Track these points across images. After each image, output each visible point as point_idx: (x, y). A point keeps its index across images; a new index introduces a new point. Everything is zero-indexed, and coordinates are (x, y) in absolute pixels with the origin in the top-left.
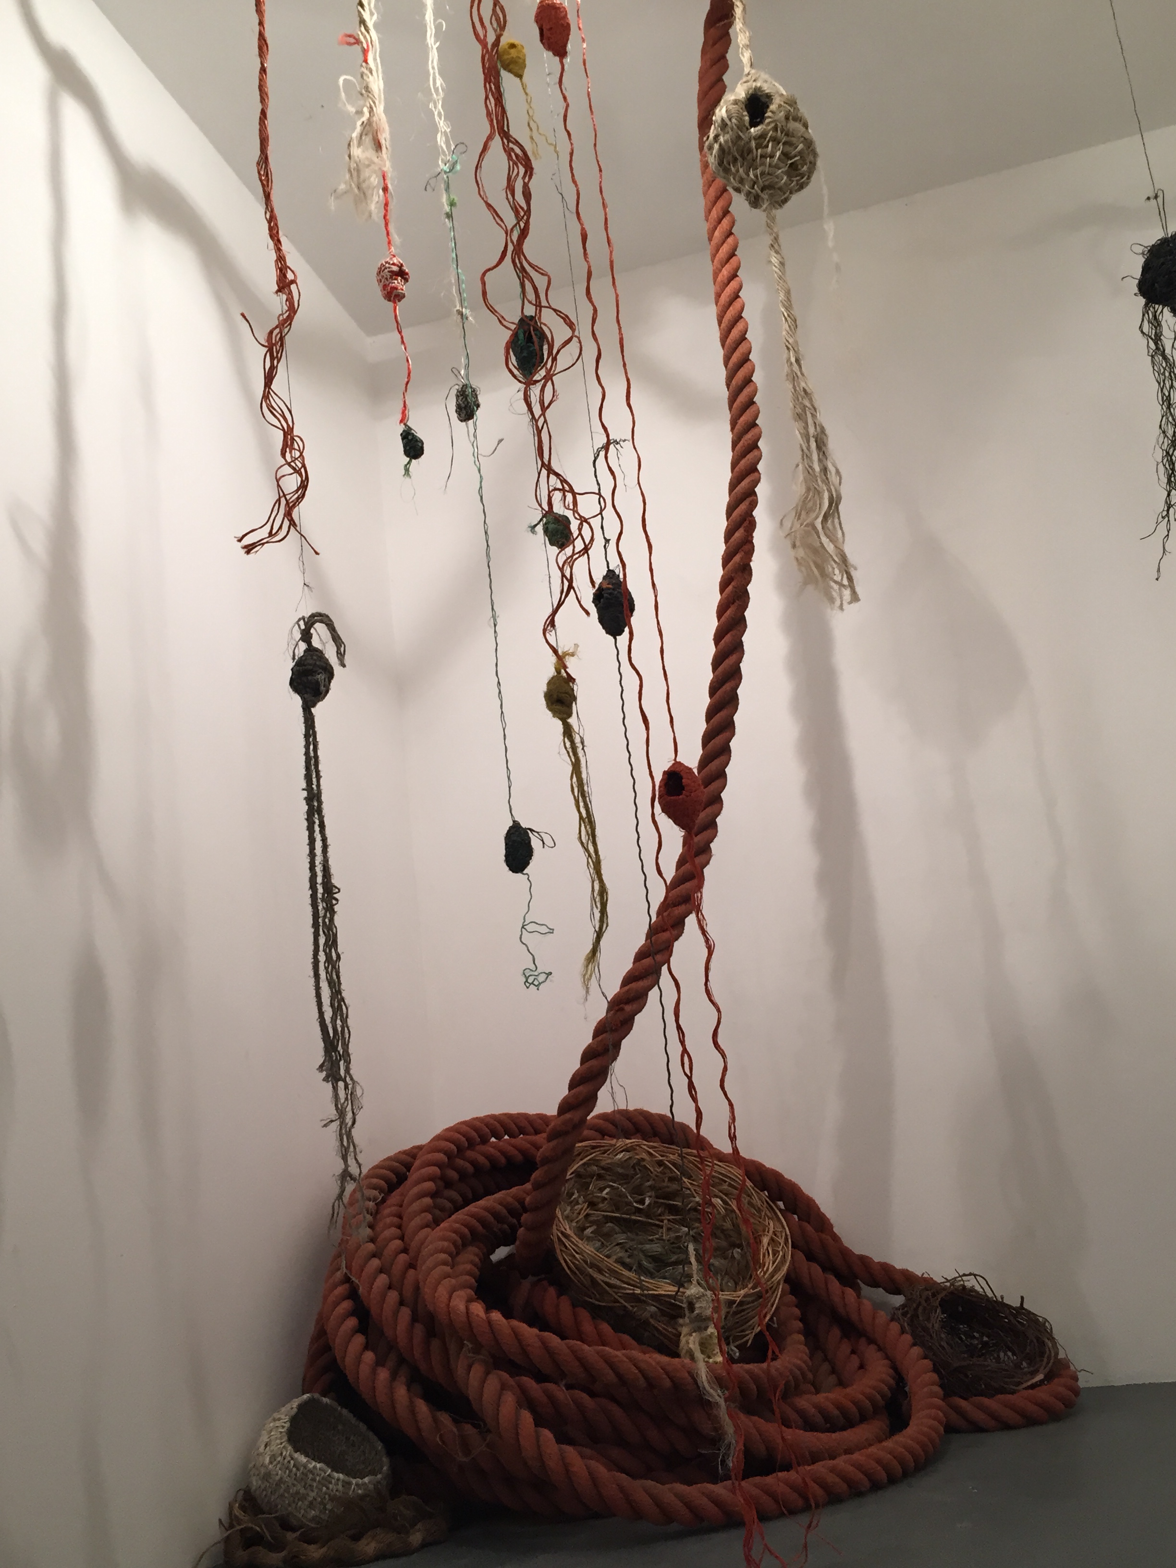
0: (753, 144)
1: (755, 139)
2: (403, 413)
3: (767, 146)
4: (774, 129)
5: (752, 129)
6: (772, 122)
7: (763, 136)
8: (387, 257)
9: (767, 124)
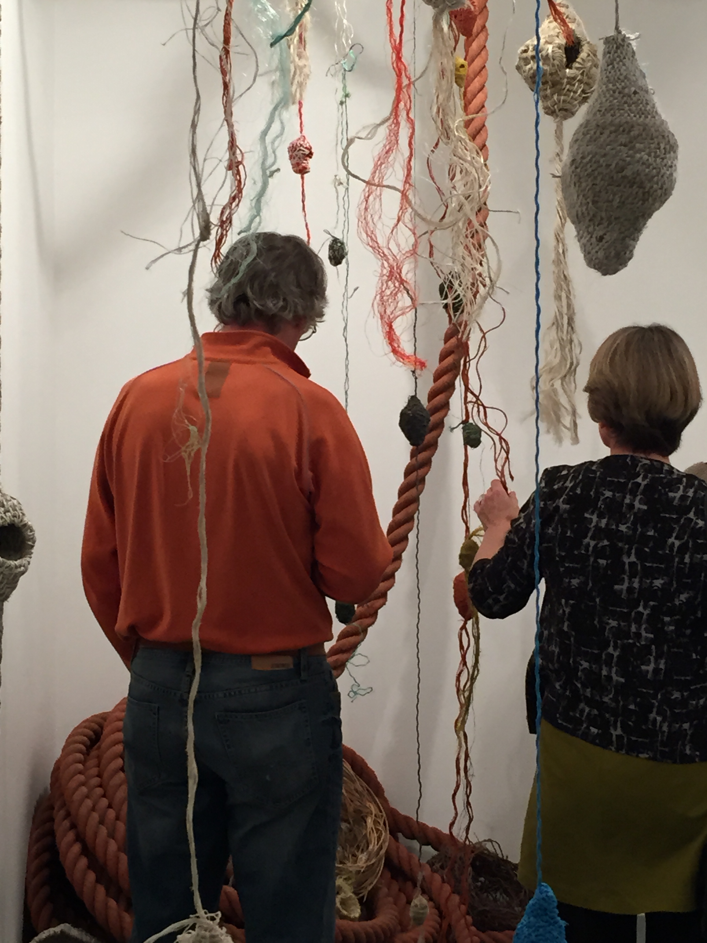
0: (565, 80)
1: (568, 78)
3: (574, 85)
4: (582, 74)
5: (567, 70)
6: (581, 68)
7: (574, 78)
8: (299, 135)
9: (577, 69)
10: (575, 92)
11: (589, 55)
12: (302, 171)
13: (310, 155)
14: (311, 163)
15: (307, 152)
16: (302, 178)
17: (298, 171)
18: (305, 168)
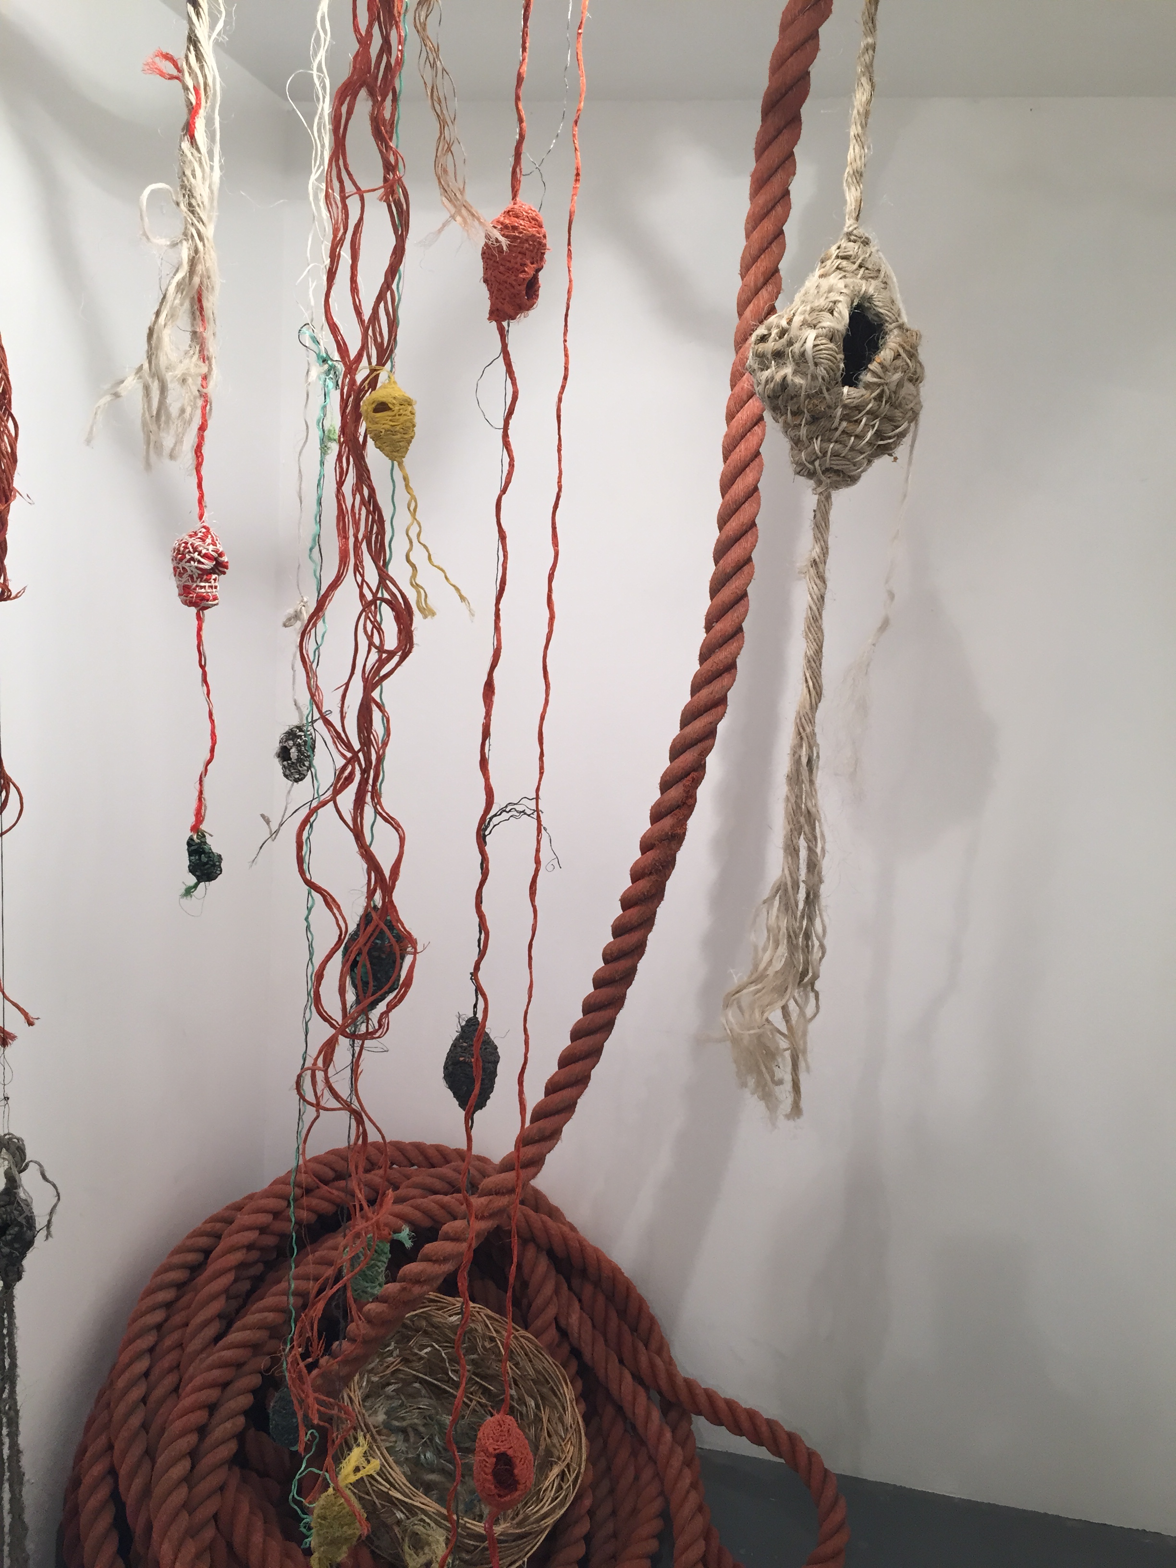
0: (839, 411)
1: (846, 406)
3: (858, 422)
4: (879, 398)
5: (846, 389)
6: (879, 385)
7: (858, 408)
9: (868, 386)
10: (859, 437)
11: (897, 356)
12: (198, 602)
13: (220, 567)
14: (221, 586)
15: (208, 565)
16: (202, 619)
17: (190, 604)
18: (204, 598)
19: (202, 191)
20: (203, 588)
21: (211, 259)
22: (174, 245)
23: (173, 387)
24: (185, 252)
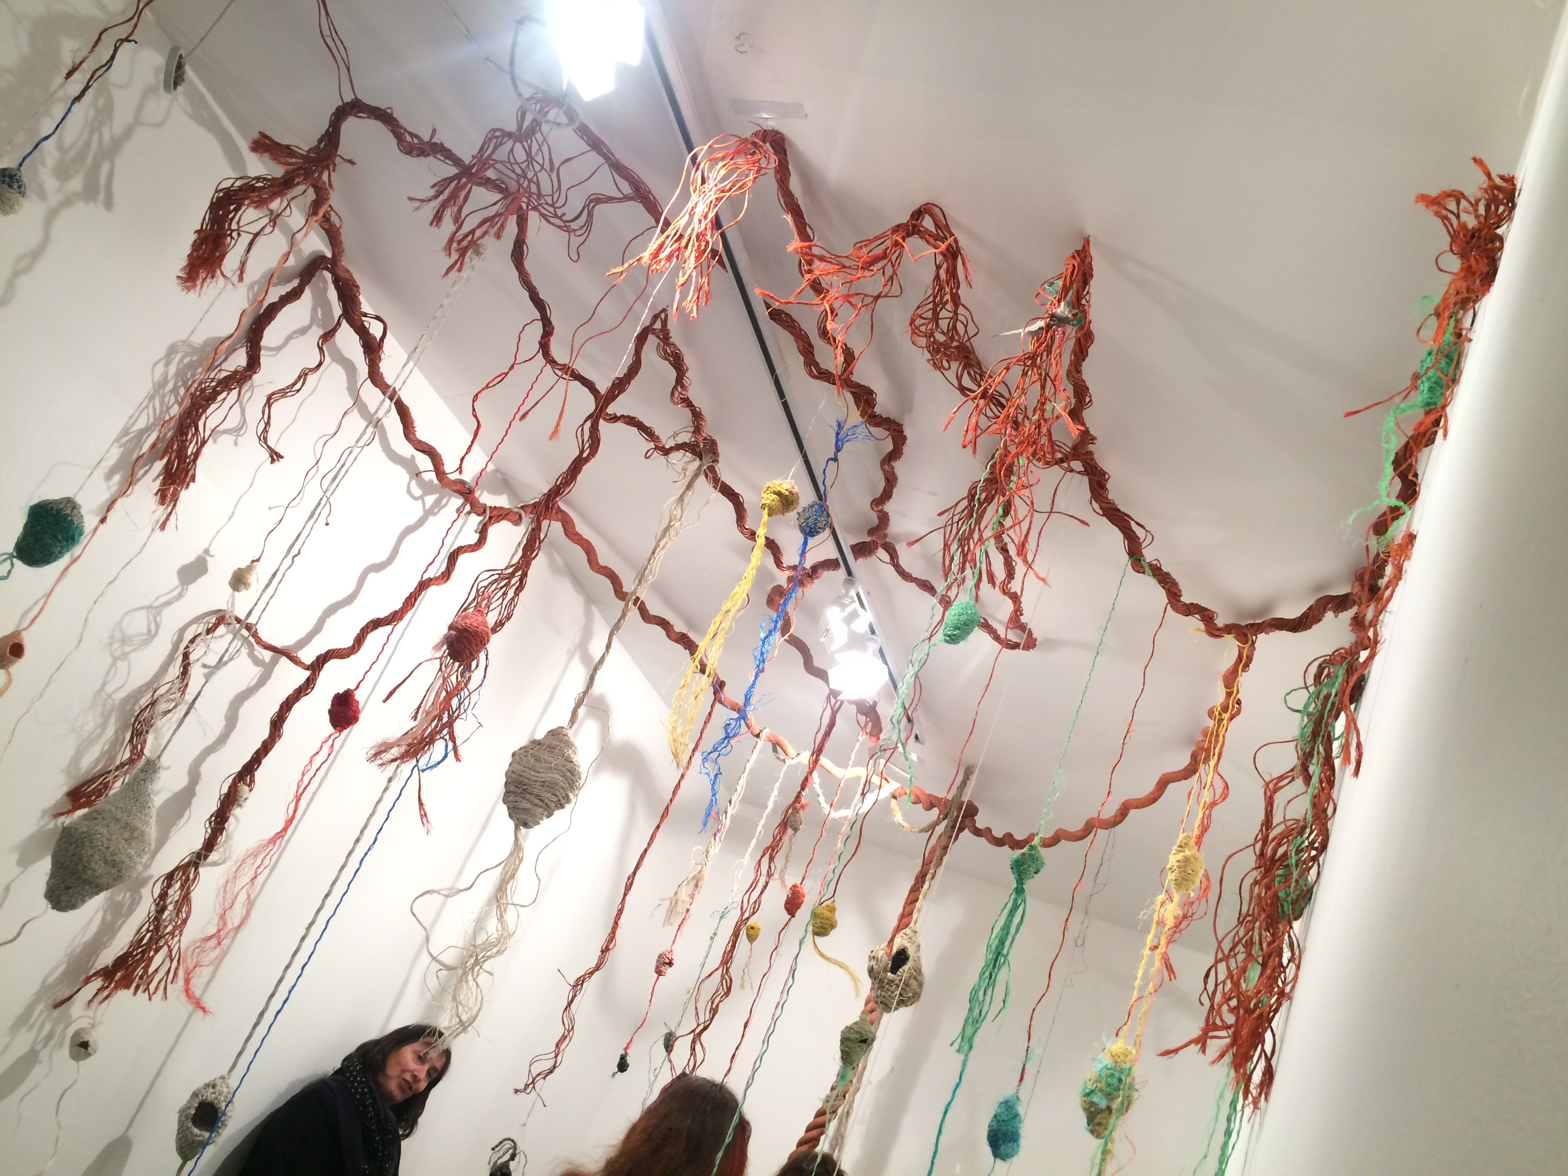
2: (628, 1044)
5: (889, 974)
7: (892, 981)
8: (669, 949)
10: (892, 992)
12: (659, 973)
13: (670, 964)
14: (669, 971)
15: (667, 961)
16: (658, 979)
17: (657, 972)
18: (661, 971)
19: (712, 852)
20: (663, 969)
21: (706, 872)
22: (697, 864)
23: (680, 903)
24: (699, 868)
